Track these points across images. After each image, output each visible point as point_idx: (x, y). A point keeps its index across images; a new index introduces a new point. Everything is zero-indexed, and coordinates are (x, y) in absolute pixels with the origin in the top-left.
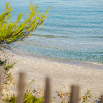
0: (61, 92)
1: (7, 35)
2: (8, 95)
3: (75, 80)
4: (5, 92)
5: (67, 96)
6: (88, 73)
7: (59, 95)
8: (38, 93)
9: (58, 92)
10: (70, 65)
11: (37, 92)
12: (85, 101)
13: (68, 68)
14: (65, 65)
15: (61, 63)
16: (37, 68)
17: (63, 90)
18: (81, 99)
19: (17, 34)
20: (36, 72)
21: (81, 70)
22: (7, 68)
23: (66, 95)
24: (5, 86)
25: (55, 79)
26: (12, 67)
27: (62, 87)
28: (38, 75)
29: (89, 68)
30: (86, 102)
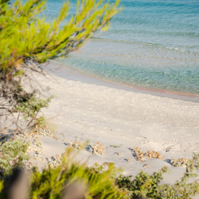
0: (138, 150)
1: (38, 48)
2: (37, 154)
3: (166, 126)
4: (32, 147)
5: (151, 158)
6: (190, 113)
7: (135, 155)
8: (95, 151)
9: (132, 150)
10: (157, 97)
11: (93, 149)
12: (187, 175)
13: (153, 103)
14: (148, 96)
15: (139, 93)
16: (92, 101)
17: (142, 146)
18: (177, 164)
19: (58, 46)
20: (91, 109)
21: (177, 106)
22: (35, 107)
23: (148, 155)
24: (32, 136)
25: (126, 123)
26: (46, 105)
27: (140, 138)
28: (95, 116)
29: (193, 103)
30: (189, 176)
